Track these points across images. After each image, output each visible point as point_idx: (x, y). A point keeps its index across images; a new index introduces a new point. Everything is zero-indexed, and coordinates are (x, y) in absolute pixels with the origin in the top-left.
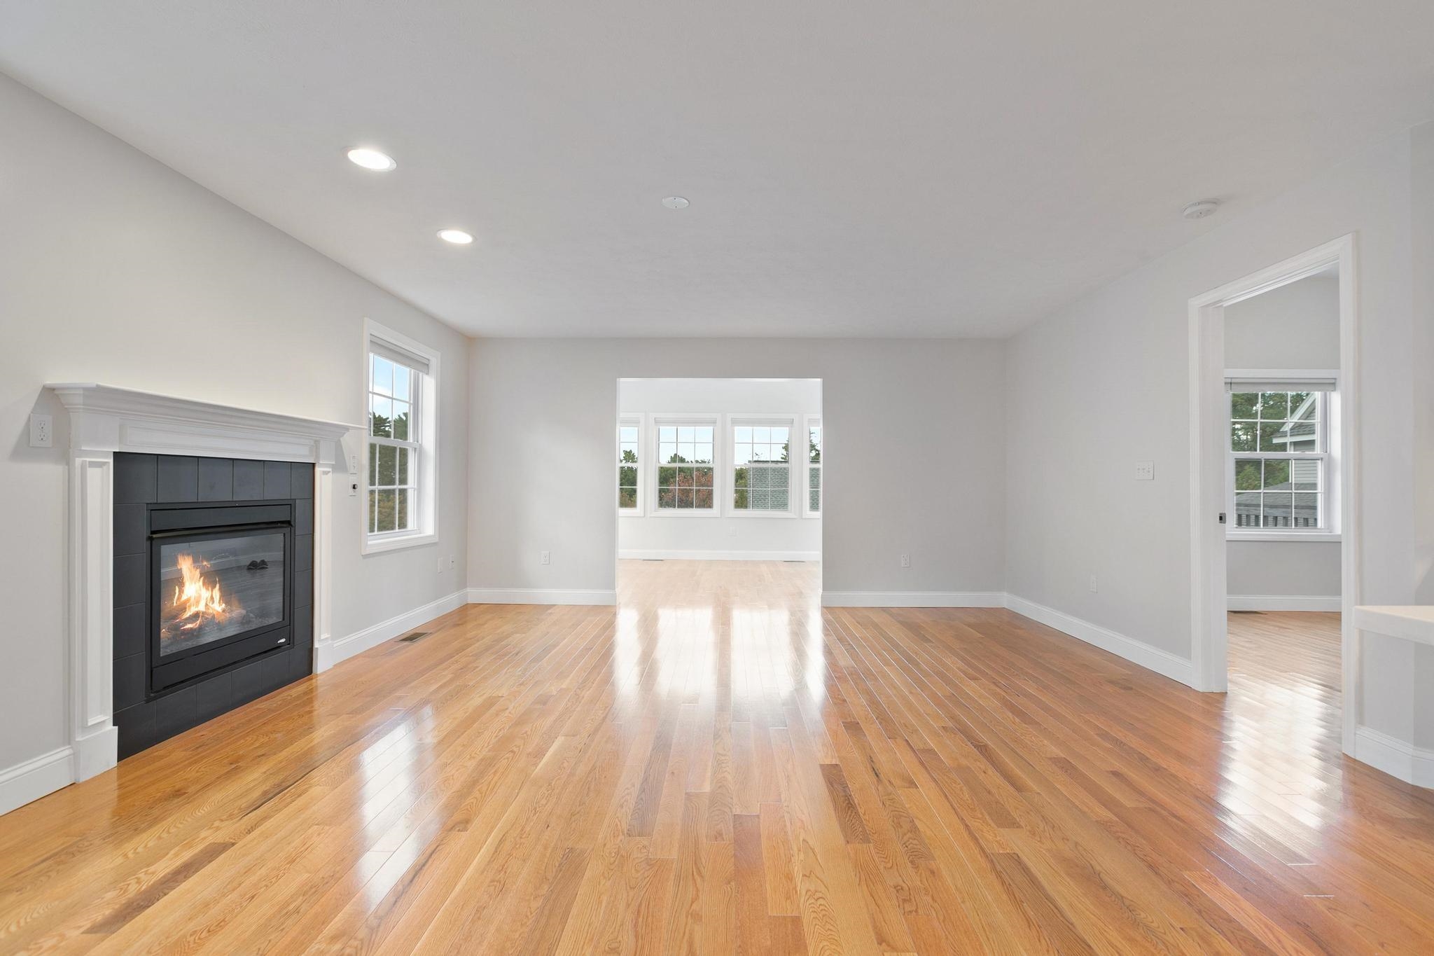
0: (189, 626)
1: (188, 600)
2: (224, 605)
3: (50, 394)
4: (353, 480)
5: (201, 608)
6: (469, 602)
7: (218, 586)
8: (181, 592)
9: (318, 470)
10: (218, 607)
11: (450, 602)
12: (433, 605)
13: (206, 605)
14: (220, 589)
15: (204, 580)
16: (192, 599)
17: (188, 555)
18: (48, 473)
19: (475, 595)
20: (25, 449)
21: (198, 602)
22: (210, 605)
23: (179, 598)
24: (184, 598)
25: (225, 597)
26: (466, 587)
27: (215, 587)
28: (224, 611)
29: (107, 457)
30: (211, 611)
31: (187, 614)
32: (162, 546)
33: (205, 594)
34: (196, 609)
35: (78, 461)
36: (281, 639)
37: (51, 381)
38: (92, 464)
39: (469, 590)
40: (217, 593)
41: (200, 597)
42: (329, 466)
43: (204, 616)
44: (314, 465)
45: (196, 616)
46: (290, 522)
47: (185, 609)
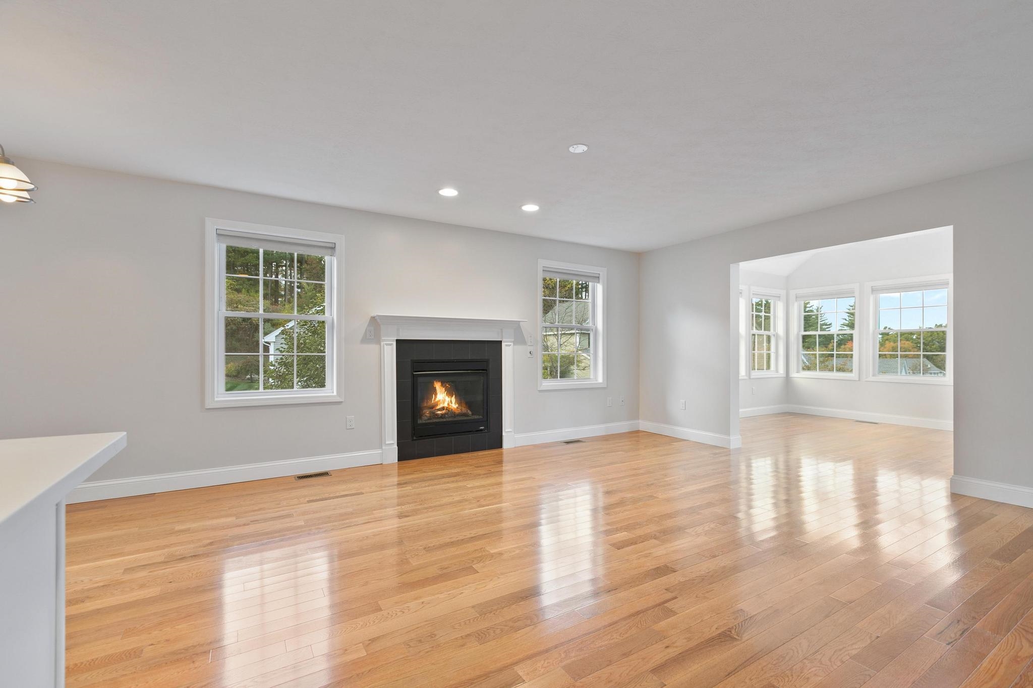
0: (439, 412)
1: (439, 401)
2: (457, 405)
3: (373, 319)
4: (530, 349)
5: (446, 405)
6: (640, 429)
7: (454, 396)
8: (436, 397)
9: (503, 344)
10: (454, 406)
11: (622, 426)
12: (602, 426)
13: (448, 404)
14: (455, 397)
15: (447, 393)
16: (441, 401)
17: (439, 381)
18: (372, 348)
19: (645, 425)
20: (365, 340)
21: (444, 403)
22: (450, 404)
23: (435, 399)
24: (437, 399)
25: (456, 402)
26: (639, 419)
27: (453, 396)
28: (457, 408)
29: (393, 341)
30: (450, 407)
31: (438, 407)
32: (418, 378)
33: (448, 399)
34: (443, 405)
35: (382, 343)
36: (482, 426)
37: (373, 315)
38: (387, 344)
39: (640, 421)
40: (453, 399)
41: (445, 400)
42: (511, 342)
43: (447, 409)
44: (500, 342)
45: (443, 408)
46: (486, 370)
47: (437, 404)
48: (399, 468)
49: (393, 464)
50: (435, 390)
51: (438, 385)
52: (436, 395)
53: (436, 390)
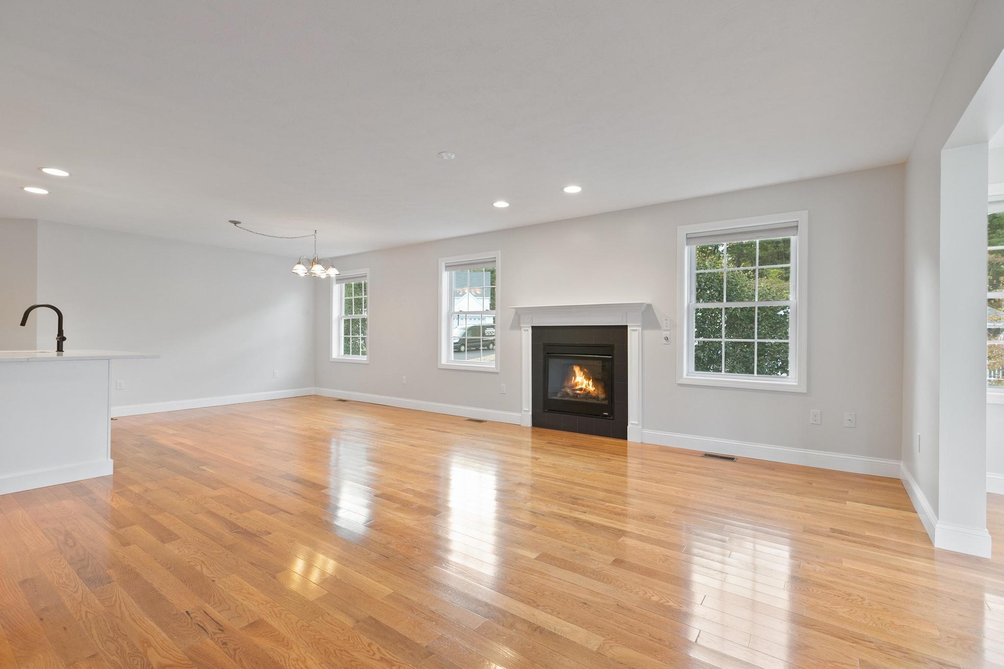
0: (578, 392)
1: (578, 382)
2: (594, 388)
4: (665, 334)
5: (584, 386)
7: (591, 380)
8: (575, 379)
9: (629, 329)
10: (591, 388)
13: (586, 386)
14: (592, 381)
15: (585, 377)
16: (580, 382)
21: (582, 384)
22: (588, 387)
24: (576, 381)
25: (594, 385)
28: (594, 391)
30: (588, 389)
31: (577, 387)
32: (550, 359)
33: (585, 382)
35: (522, 329)
40: (591, 383)
41: (583, 382)
42: (638, 326)
43: (585, 390)
44: (626, 327)
45: (581, 389)
47: (576, 385)
48: (533, 432)
49: (527, 428)
51: (577, 369)
52: (575, 376)
53: (575, 373)
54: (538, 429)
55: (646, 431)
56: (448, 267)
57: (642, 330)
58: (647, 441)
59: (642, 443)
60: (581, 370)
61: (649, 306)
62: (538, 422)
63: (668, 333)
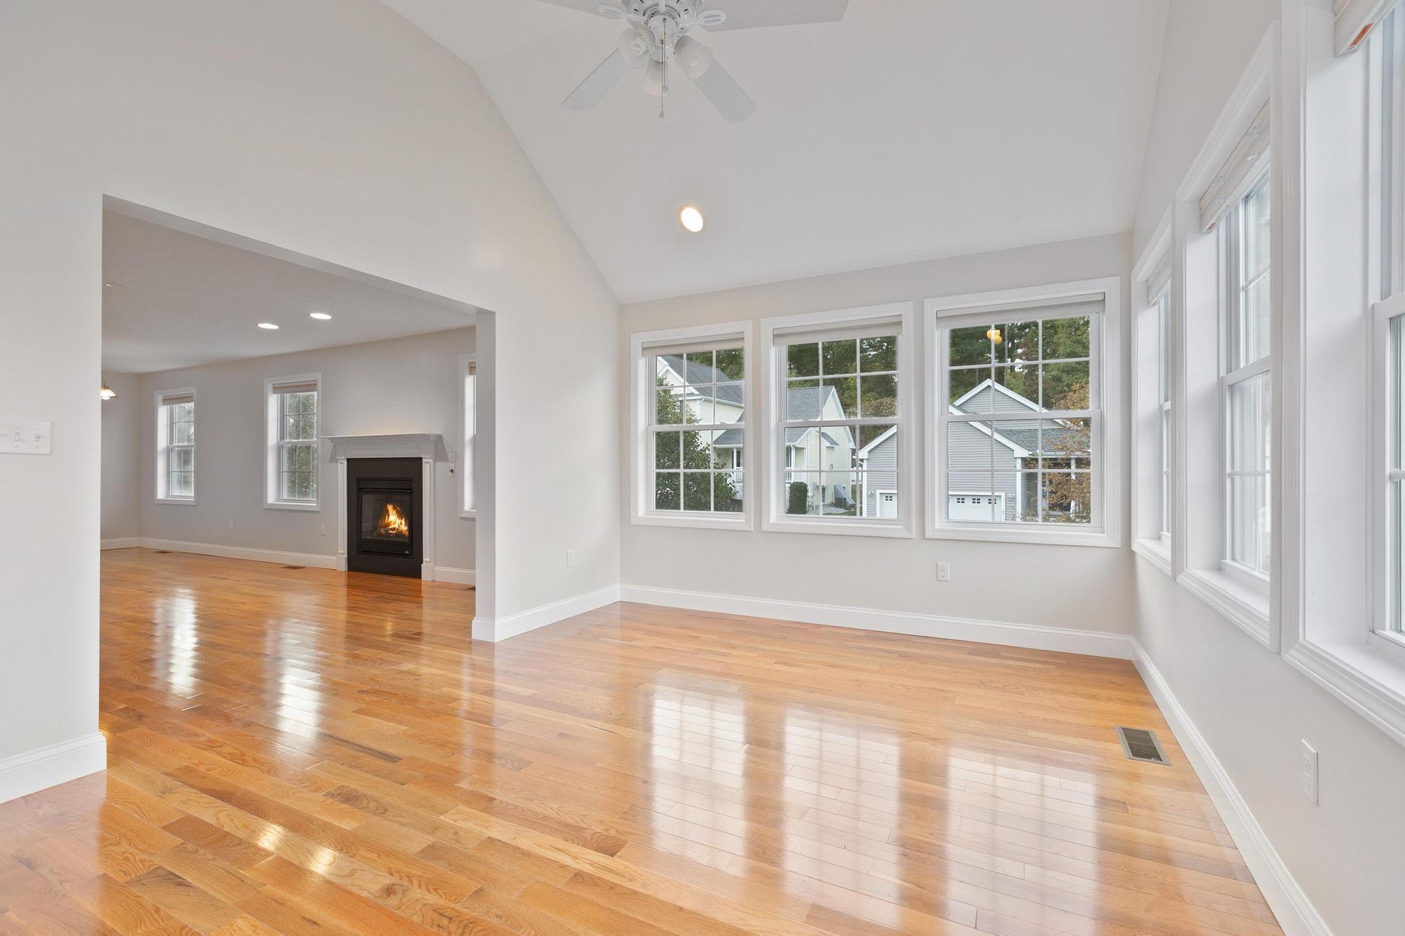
0: (390, 532)
1: (391, 522)
2: (406, 527)
5: (396, 526)
8: (388, 518)
9: (424, 461)
10: (401, 526)
14: (402, 519)
15: (397, 515)
16: (393, 522)
17: (392, 504)
21: (395, 524)
24: (389, 521)
25: (406, 524)
28: (406, 530)
31: (390, 527)
32: (363, 495)
33: (398, 521)
34: (394, 526)
40: (403, 521)
41: (396, 521)
42: (430, 458)
43: (397, 530)
44: (421, 459)
45: (393, 529)
46: (410, 490)
47: (389, 524)
48: (348, 578)
49: (343, 572)
50: (387, 512)
51: (390, 508)
52: (389, 516)
54: (353, 573)
55: (437, 569)
56: (277, 389)
57: (434, 462)
58: (438, 579)
59: (434, 581)
60: (394, 508)
61: (440, 437)
62: (354, 564)
63: (453, 465)
